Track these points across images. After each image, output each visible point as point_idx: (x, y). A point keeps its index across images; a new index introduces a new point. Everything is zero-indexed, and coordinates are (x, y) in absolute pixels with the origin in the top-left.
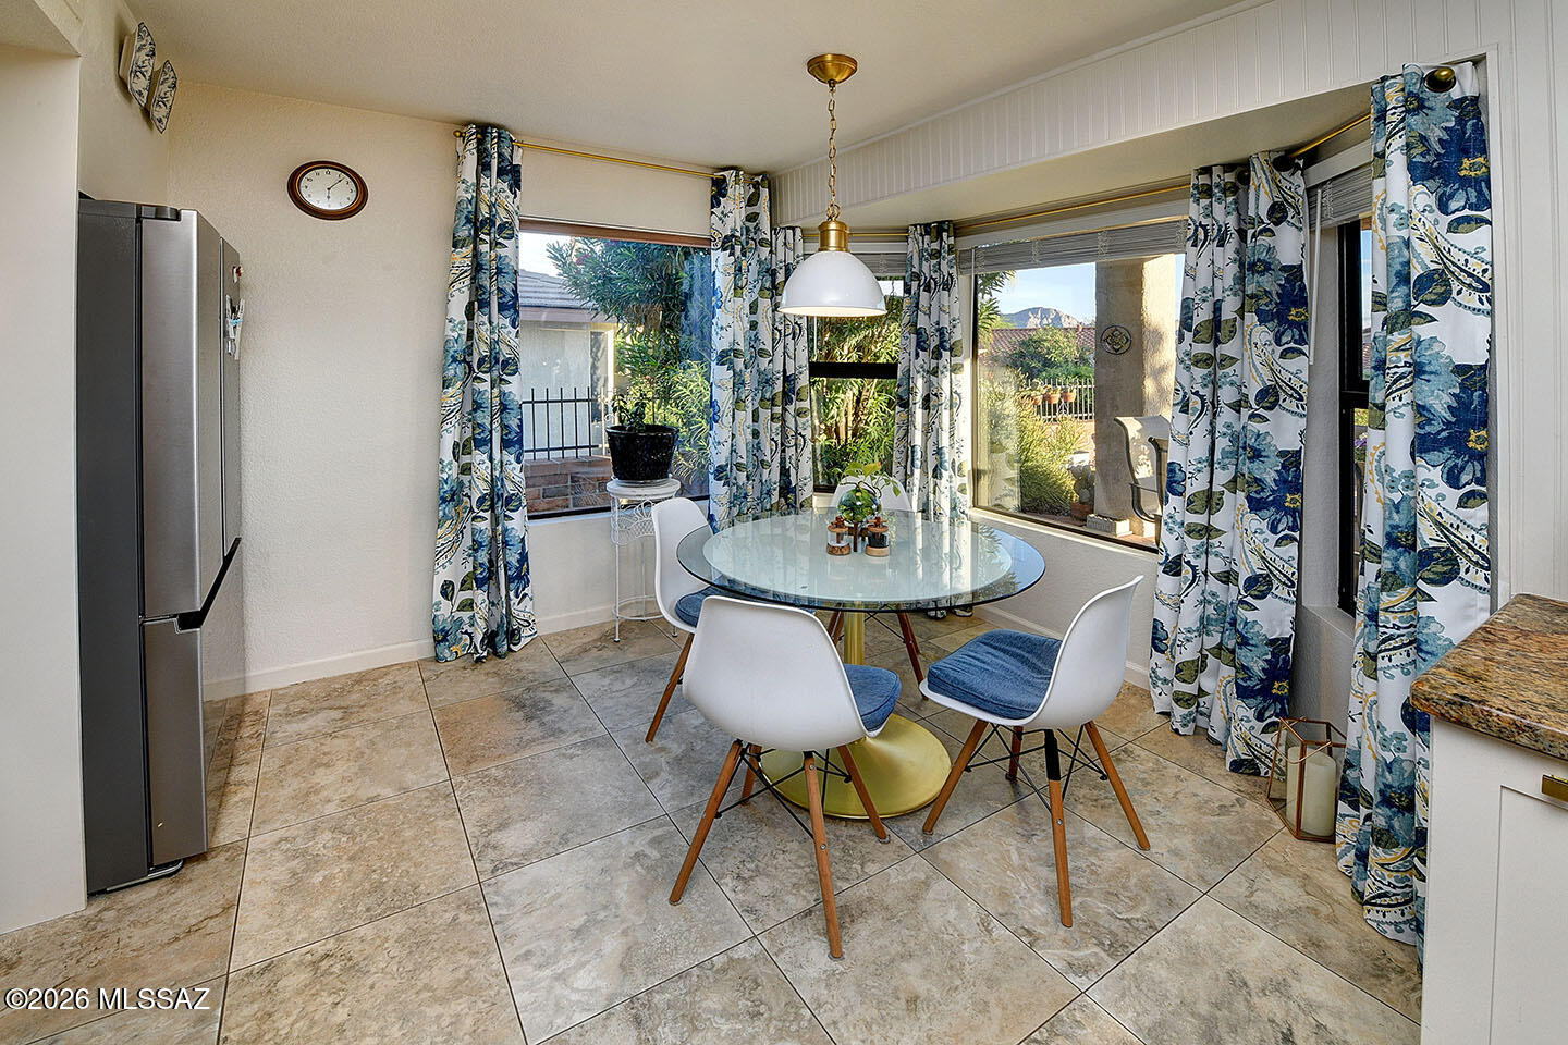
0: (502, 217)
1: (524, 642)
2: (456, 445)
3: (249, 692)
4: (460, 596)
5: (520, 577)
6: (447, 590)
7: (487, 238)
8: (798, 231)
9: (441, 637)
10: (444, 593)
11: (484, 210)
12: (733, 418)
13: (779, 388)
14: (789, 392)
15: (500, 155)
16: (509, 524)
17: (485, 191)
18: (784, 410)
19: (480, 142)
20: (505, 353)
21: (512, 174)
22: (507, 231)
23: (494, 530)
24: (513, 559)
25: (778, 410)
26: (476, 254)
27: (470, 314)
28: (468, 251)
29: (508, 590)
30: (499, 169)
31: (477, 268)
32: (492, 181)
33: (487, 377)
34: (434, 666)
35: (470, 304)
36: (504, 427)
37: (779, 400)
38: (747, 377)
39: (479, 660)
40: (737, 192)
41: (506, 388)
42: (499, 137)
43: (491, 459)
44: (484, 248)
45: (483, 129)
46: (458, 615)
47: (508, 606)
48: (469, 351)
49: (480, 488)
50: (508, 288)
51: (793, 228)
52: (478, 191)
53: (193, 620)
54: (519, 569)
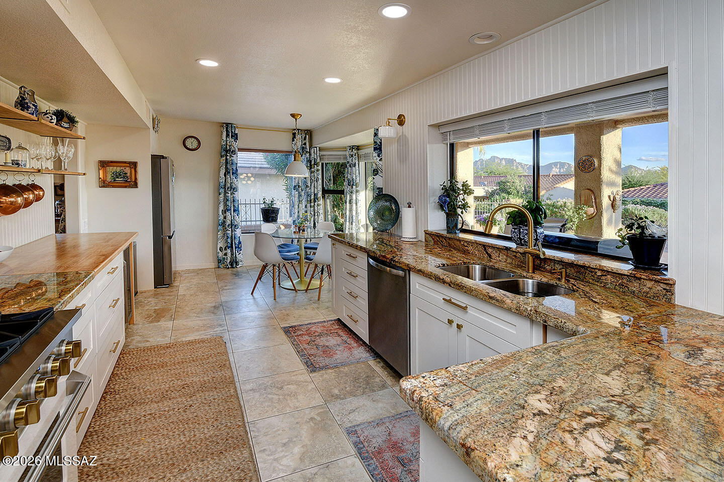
0: (233, 149)
1: (240, 265)
2: (222, 210)
3: (177, 270)
4: (224, 252)
5: (239, 247)
6: (221, 249)
7: (229, 155)
8: (318, 148)
9: (219, 261)
10: (220, 250)
11: (228, 147)
12: (298, 206)
13: (313, 197)
14: (316, 198)
15: (232, 132)
16: (235, 232)
17: (228, 142)
18: (314, 204)
19: (227, 128)
20: (234, 186)
21: (235, 136)
22: (234, 152)
23: (232, 234)
24: (237, 242)
25: (312, 204)
26: (226, 159)
27: (225, 176)
28: (224, 158)
29: (235, 251)
30: (232, 135)
31: (227, 163)
32: (230, 139)
33: (230, 192)
34: (218, 269)
35: (225, 173)
36: (234, 206)
37: (312, 201)
38: (303, 194)
39: (228, 268)
40: (298, 137)
41: (234, 195)
42: (231, 127)
43: (231, 215)
44: (228, 157)
45: (227, 124)
46: (224, 256)
47: (236, 255)
48: (225, 185)
49: (228, 222)
50: (234, 168)
51: (316, 147)
52: (227, 142)
53: (170, 237)
54: (238, 245)
